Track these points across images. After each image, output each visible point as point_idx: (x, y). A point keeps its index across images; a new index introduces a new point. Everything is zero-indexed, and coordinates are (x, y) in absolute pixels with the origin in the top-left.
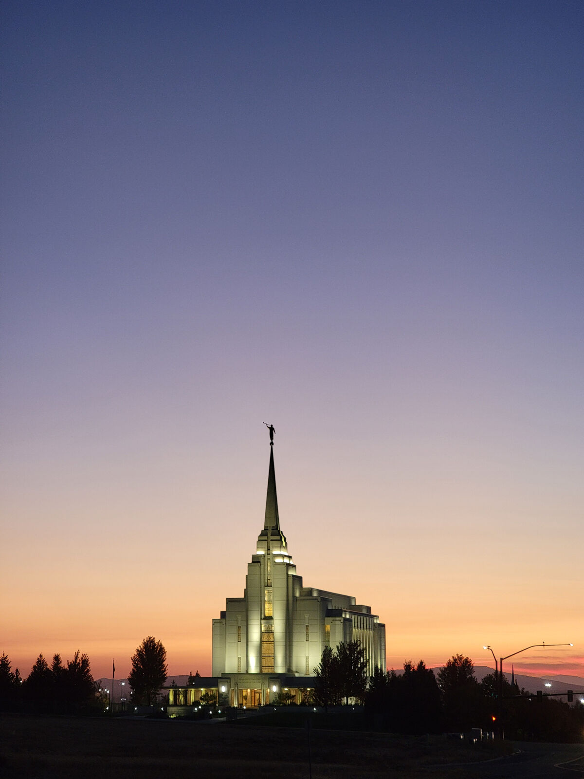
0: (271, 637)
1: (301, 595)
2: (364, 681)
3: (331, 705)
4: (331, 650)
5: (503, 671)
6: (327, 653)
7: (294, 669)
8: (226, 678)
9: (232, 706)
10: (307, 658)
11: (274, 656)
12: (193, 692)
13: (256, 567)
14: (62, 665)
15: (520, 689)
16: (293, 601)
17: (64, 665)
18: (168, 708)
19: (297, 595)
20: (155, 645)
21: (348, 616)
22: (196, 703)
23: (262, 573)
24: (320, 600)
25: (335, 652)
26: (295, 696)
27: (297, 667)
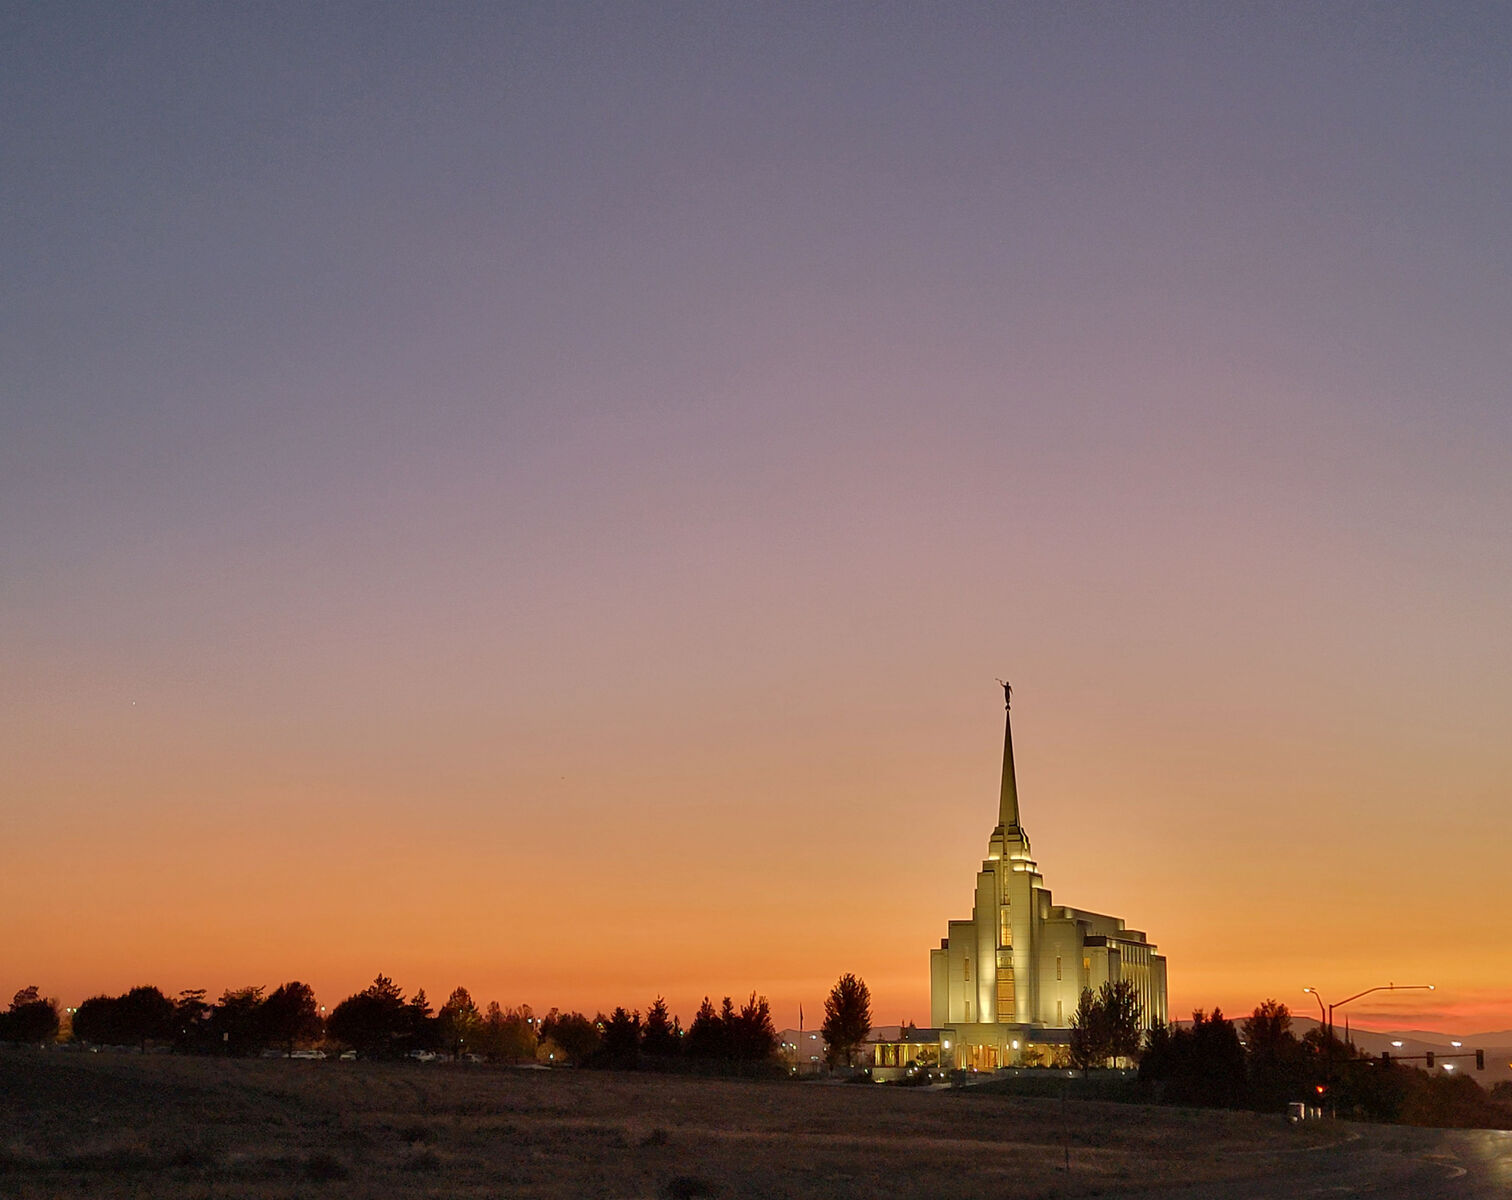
0: (1010, 974)
1: (1049, 917)
2: (1137, 1036)
3: (1093, 1068)
4: (1091, 993)
5: (1333, 1024)
6: (1086, 997)
7: (1041, 1019)
8: (950, 1029)
9: (959, 1069)
10: (1059, 1003)
11: (1014, 1000)
12: (906, 1048)
13: (989, 877)
14: (733, 1011)
15: (1358, 1049)
16: (1039, 924)
17: (737, 1011)
18: (874, 1069)
19: (1045, 916)
20: (855, 984)
21: (1114, 946)
22: (911, 1064)
23: (997, 887)
24: (1075, 923)
25: (1097, 996)
26: (1042, 1055)
27: (1045, 1015)
